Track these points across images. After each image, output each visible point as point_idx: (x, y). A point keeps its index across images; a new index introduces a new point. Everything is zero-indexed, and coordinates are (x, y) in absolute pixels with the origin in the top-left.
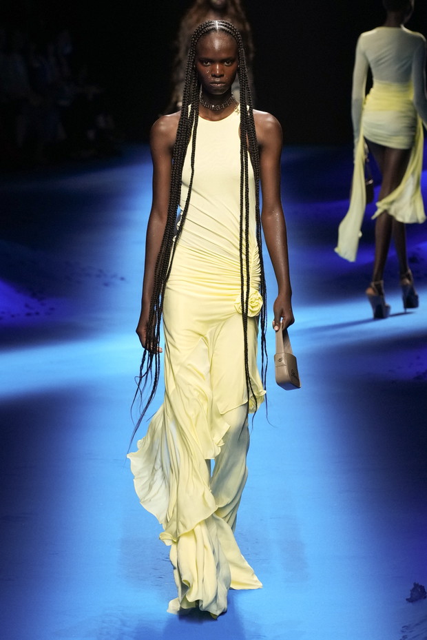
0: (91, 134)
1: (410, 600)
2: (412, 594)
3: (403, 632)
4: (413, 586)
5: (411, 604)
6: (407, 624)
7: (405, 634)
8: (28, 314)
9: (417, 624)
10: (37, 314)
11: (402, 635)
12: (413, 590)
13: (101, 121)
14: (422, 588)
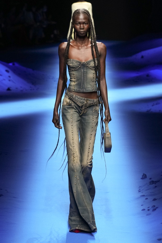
0: (52, 36)
1: (142, 178)
2: (142, 177)
3: (139, 188)
4: (143, 174)
5: (142, 180)
6: (141, 186)
7: (140, 189)
8: (31, 90)
9: (144, 186)
10: (34, 89)
11: (139, 189)
12: (143, 176)
13: (55, 32)
14: (146, 175)
